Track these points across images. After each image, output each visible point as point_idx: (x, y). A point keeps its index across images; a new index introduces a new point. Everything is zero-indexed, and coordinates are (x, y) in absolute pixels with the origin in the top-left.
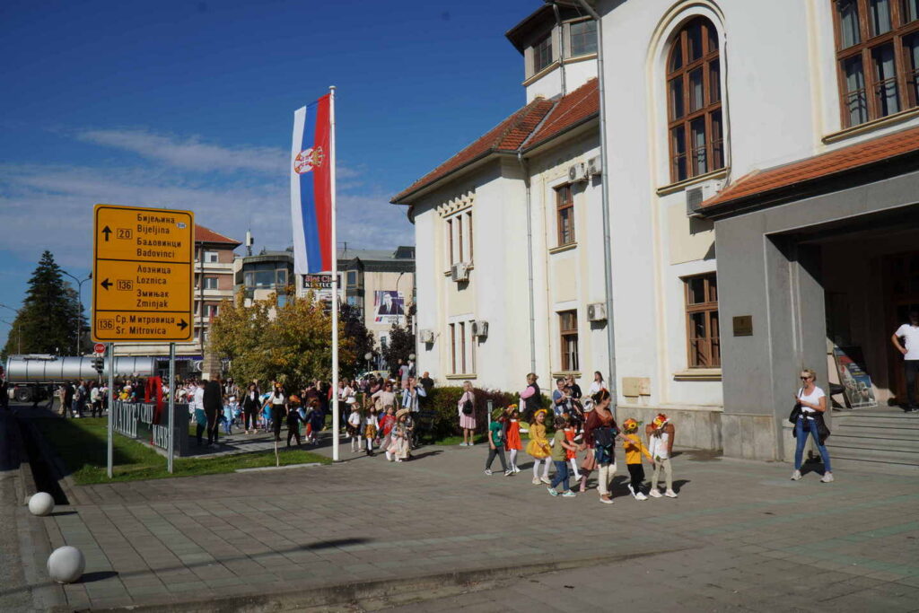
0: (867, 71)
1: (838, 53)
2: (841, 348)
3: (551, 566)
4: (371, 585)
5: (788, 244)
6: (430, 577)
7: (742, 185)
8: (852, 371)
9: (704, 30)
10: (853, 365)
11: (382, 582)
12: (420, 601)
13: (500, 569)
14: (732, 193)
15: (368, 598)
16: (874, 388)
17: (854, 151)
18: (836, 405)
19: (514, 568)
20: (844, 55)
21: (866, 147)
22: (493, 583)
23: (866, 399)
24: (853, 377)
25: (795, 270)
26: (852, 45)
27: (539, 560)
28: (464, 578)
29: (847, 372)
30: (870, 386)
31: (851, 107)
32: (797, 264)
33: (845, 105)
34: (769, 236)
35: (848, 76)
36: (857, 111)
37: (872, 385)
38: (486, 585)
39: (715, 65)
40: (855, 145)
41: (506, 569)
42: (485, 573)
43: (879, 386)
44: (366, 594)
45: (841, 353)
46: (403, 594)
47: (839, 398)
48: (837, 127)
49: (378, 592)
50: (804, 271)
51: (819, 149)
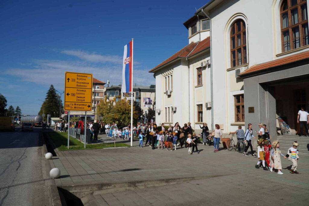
0: (290, 35)
1: (282, 30)
2: (280, 117)
3: (193, 178)
4: (141, 182)
5: (265, 86)
6: (158, 180)
7: (252, 69)
8: (283, 124)
9: (242, 23)
10: (284, 122)
11: (144, 181)
12: (154, 187)
13: (178, 179)
14: (249, 71)
15: (140, 186)
16: (290, 129)
17: (285, 59)
18: (278, 134)
19: (182, 178)
20: (283, 30)
21: (289, 58)
22: (176, 183)
23: (288, 132)
24: (284, 125)
25: (267, 94)
26: (286, 27)
27: (189, 176)
28: (167, 181)
29: (282, 124)
30: (289, 128)
31: (285, 46)
32: (268, 92)
33: (283, 45)
34: (260, 84)
35: (285, 36)
36: (287, 47)
37: (290, 128)
38: (174, 183)
39: (244, 33)
40: (286, 57)
41: (180, 179)
42: (174, 179)
43: (292, 128)
44: (139, 184)
45: (280, 118)
46: (150, 185)
47: (279, 132)
48: (280, 52)
49: (143, 184)
50: (270, 94)
51: (275, 58)
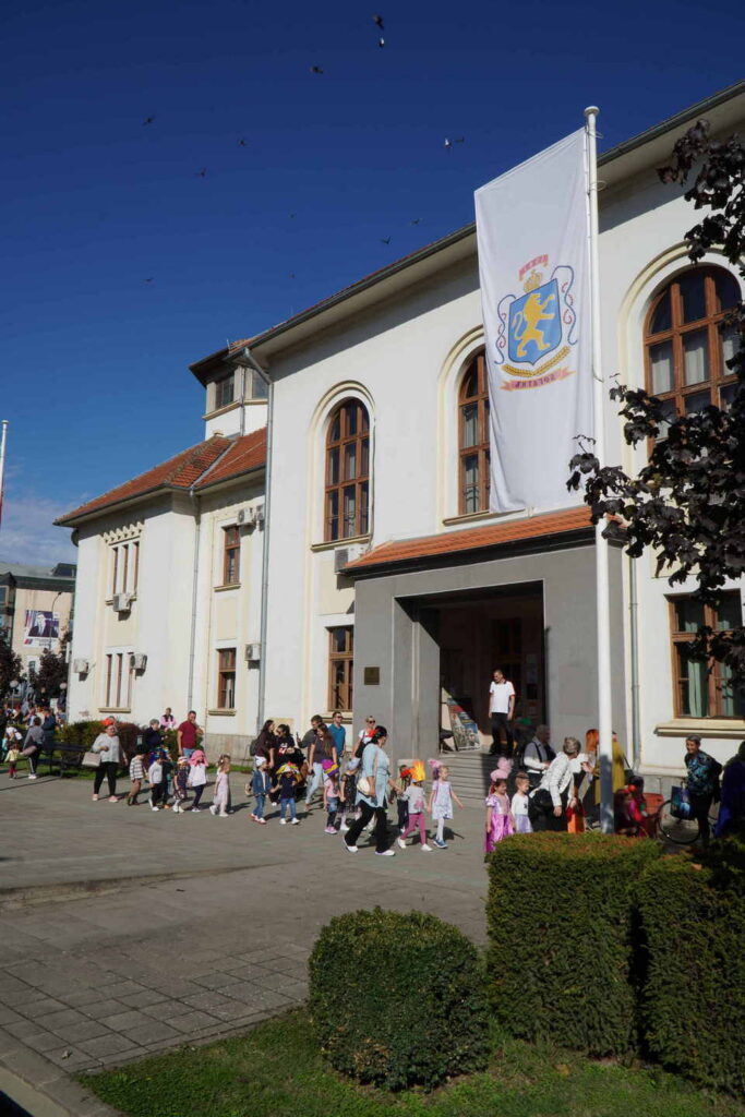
0: (480, 467)
1: (461, 451)
2: (454, 699)
3: (169, 876)
4: (12, 891)
5: (413, 607)
6: (66, 884)
7: (381, 552)
8: (462, 719)
9: (359, 411)
10: (464, 714)
11: (20, 888)
12: (52, 903)
13: (125, 878)
14: (370, 558)
15: (8, 901)
16: (479, 734)
17: (464, 536)
18: (447, 748)
19: (139, 877)
20: (466, 452)
21: (474, 533)
22: (118, 890)
23: (472, 744)
24: (463, 724)
25: (417, 629)
26: (472, 445)
27: (162, 872)
28: (93, 885)
29: (458, 720)
30: (475, 732)
31: (469, 496)
32: (418, 624)
33: (463, 493)
34: (398, 599)
35: (468, 469)
36: (472, 501)
37: (479, 732)
38: (113, 891)
39: (366, 443)
40: (465, 530)
41: (130, 878)
42: (114, 881)
43: (484, 732)
44: (8, 898)
45: (454, 702)
46: (40, 898)
47: (450, 742)
48: (454, 512)
49: (18, 896)
50: (425, 631)
51: (441, 530)
